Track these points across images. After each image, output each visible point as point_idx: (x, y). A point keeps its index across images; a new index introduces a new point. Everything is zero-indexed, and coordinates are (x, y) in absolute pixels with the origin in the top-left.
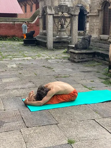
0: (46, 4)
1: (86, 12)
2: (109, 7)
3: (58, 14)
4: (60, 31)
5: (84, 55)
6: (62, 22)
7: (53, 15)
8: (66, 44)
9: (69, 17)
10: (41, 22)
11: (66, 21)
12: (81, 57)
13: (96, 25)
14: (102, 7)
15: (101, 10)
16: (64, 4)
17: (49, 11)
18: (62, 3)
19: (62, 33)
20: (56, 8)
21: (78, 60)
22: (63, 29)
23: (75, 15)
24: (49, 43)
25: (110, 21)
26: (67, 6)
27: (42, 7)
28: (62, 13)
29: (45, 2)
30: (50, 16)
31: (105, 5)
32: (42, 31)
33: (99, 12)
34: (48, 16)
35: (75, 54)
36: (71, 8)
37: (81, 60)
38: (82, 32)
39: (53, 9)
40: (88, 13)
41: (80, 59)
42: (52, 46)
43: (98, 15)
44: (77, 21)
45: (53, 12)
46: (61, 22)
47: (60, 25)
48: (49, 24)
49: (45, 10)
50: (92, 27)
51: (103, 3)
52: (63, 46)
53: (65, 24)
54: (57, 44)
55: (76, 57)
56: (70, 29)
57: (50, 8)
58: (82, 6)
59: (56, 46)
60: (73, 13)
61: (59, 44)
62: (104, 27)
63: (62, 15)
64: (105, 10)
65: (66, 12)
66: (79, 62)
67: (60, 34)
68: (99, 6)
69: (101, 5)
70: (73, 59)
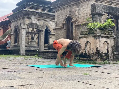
0: (18, 23)
1: (49, 31)
2: (72, 21)
3: (28, 30)
4: (30, 42)
5: (55, 54)
6: (33, 35)
7: (26, 29)
8: (35, 52)
9: (37, 33)
10: (13, 37)
11: (36, 35)
12: (53, 55)
13: (61, 34)
14: (66, 22)
15: (65, 24)
16: (34, 22)
17: (23, 26)
18: (33, 22)
19: (33, 43)
20: (28, 25)
21: (52, 57)
22: (33, 41)
23: (42, 31)
24: (22, 50)
25: (72, 31)
26: (36, 24)
27: (14, 26)
28: (33, 28)
29: (17, 23)
30: (24, 30)
31: (68, 21)
32: (13, 45)
33: (63, 25)
34: (22, 29)
35: (49, 53)
36: (39, 26)
37: (54, 57)
38: (46, 45)
39: (26, 25)
40: (50, 31)
41: (52, 56)
42: (24, 53)
43: (63, 28)
44: (44, 35)
45: (26, 27)
46: (31, 35)
47: (31, 37)
48: (23, 35)
49: (17, 28)
50: (57, 37)
51: (67, 19)
52: (33, 54)
53: (35, 37)
54: (28, 52)
55: (50, 55)
56: (37, 42)
57: (24, 24)
58: (46, 26)
59: (27, 54)
60: (41, 29)
61: (30, 52)
62: (67, 36)
63: (33, 30)
64: (68, 24)
65: (36, 28)
66: (52, 59)
67: (31, 44)
68: (64, 21)
69: (65, 20)
70: (47, 57)
